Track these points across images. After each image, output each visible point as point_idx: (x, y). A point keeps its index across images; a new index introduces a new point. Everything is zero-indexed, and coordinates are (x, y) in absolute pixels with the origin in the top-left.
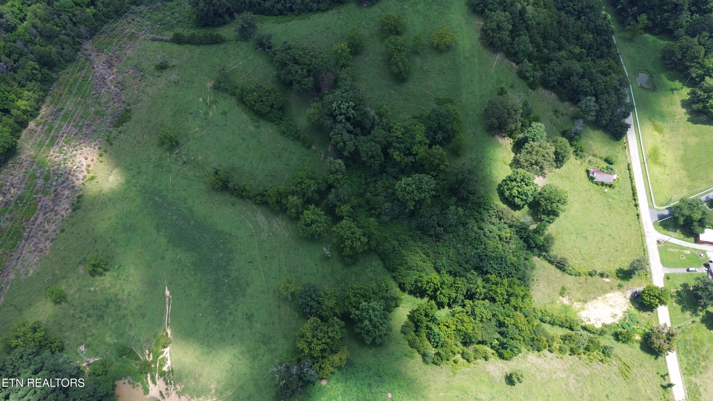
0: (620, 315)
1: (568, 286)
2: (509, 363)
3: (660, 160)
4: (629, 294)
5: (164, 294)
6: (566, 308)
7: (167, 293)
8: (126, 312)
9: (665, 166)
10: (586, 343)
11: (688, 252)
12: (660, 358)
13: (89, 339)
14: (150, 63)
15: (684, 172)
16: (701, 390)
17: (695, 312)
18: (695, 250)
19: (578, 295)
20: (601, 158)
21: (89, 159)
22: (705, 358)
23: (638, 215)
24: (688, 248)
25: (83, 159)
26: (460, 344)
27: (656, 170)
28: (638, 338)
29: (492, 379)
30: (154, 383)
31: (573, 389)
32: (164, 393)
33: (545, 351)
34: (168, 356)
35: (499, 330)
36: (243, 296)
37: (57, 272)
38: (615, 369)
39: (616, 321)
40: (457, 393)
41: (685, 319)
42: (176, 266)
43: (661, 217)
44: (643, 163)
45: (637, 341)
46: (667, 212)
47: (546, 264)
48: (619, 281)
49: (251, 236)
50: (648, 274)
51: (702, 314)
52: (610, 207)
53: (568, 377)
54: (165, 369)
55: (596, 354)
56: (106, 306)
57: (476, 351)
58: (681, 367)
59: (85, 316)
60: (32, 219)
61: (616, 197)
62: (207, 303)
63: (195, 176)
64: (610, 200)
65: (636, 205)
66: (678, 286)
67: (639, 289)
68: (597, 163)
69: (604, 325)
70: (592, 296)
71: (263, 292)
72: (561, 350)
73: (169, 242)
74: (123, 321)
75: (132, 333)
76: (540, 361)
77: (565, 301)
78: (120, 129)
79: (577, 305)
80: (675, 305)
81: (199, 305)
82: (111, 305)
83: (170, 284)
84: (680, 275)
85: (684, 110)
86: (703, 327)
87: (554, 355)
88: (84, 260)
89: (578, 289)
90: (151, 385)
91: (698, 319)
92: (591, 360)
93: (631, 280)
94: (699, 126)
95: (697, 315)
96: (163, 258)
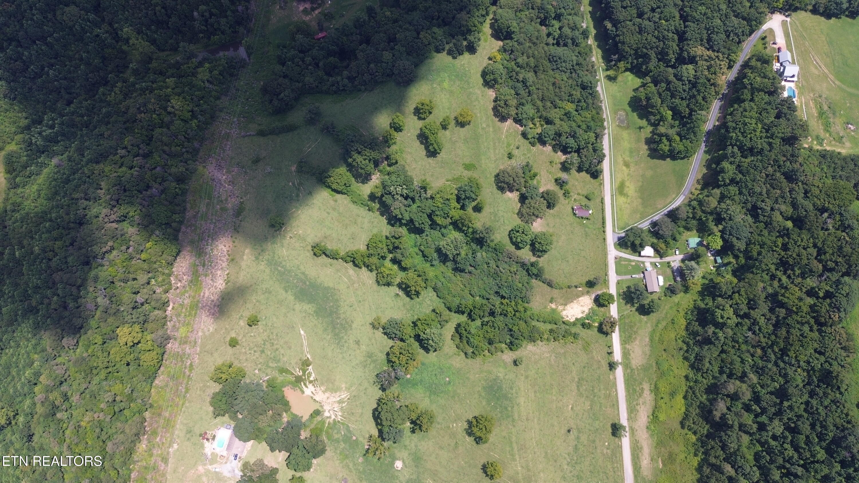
0: (587, 311)
1: (555, 296)
2: (516, 352)
3: (625, 192)
4: (593, 296)
5: (300, 333)
6: (554, 311)
7: (302, 332)
8: (278, 346)
9: (628, 196)
10: (563, 333)
11: (634, 264)
12: (609, 336)
13: (259, 366)
14: (247, 159)
15: (640, 200)
16: (631, 352)
17: (633, 305)
18: (638, 261)
19: (562, 301)
20: (583, 195)
21: (227, 246)
22: (636, 333)
23: (604, 239)
24: (634, 261)
25: (223, 247)
26: (487, 344)
27: (622, 200)
28: (597, 324)
29: (505, 364)
30: (307, 387)
31: (553, 363)
32: (314, 392)
33: (539, 342)
34: (312, 371)
35: (509, 333)
36: (351, 329)
37: (227, 326)
38: (580, 346)
39: (584, 315)
40: (485, 374)
41: (627, 309)
42: (304, 315)
43: (619, 239)
44: (612, 196)
45: (595, 327)
46: (623, 235)
47: (541, 283)
48: (587, 289)
49: (348, 287)
50: (606, 282)
51: (636, 305)
52: (587, 235)
53: (551, 356)
54: (311, 379)
55: (570, 339)
56: (264, 344)
57: (496, 348)
58: (620, 340)
59: (253, 352)
60: (202, 294)
61: (591, 226)
62: (329, 336)
63: (301, 247)
64: (587, 229)
65: (604, 232)
66: (625, 288)
67: (599, 292)
68: (580, 200)
69: (577, 319)
70: (570, 300)
71: (362, 325)
72: (548, 340)
73: (295, 299)
74: (277, 352)
75: (285, 359)
76: (535, 348)
77: (553, 306)
78: (240, 218)
79: (560, 308)
80: (621, 301)
81: (325, 338)
82: (267, 343)
83: (302, 326)
84: (627, 280)
85: (646, 147)
86: (637, 313)
87: (544, 343)
88: (242, 316)
89: (562, 297)
90: (305, 389)
91: (634, 309)
92: (566, 343)
93: (595, 287)
94: (655, 160)
95: (634, 306)
96: (294, 310)
